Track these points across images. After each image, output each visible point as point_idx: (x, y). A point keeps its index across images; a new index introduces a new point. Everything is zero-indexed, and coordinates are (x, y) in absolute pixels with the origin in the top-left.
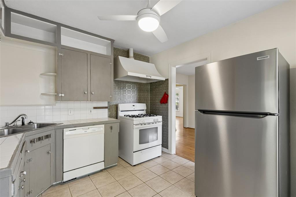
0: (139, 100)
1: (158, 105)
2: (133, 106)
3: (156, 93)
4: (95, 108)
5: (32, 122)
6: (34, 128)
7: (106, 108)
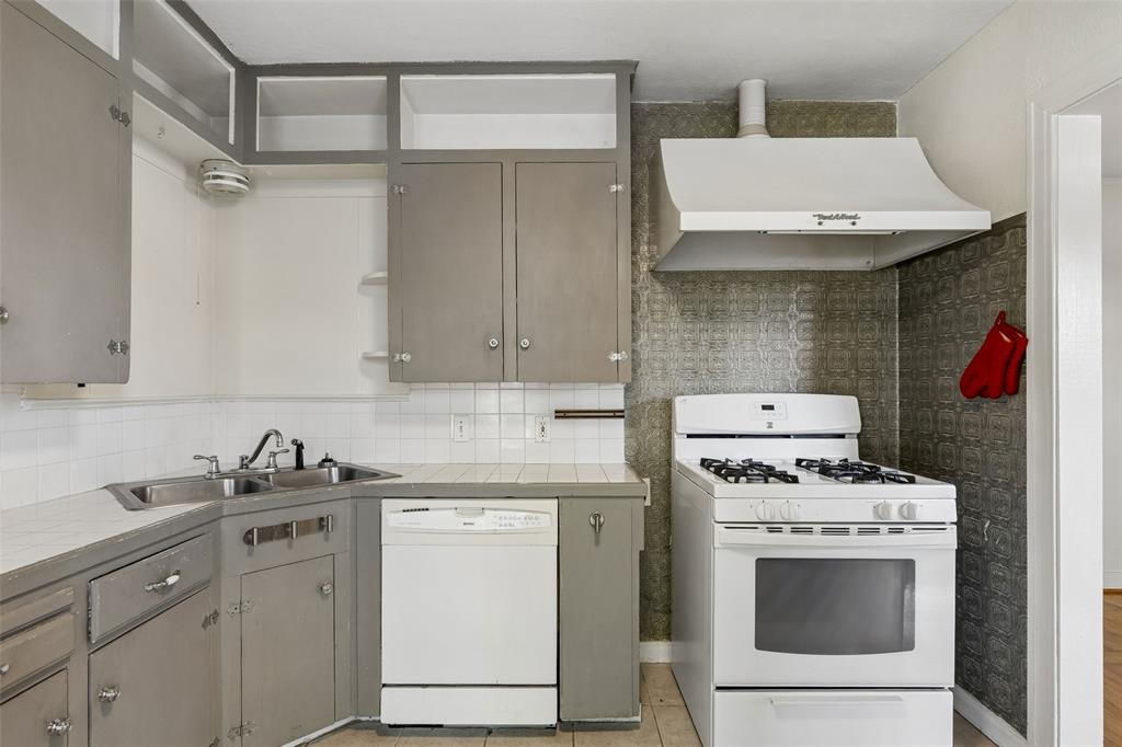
0: (816, 372)
1: (952, 407)
2: (764, 407)
3: (935, 324)
4: (562, 414)
5: (331, 460)
6: (330, 481)
7: (615, 414)
